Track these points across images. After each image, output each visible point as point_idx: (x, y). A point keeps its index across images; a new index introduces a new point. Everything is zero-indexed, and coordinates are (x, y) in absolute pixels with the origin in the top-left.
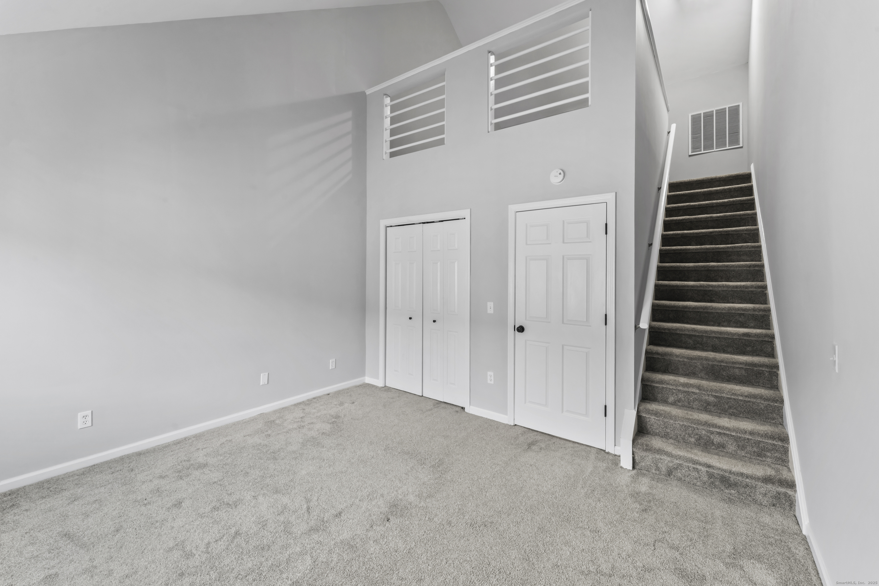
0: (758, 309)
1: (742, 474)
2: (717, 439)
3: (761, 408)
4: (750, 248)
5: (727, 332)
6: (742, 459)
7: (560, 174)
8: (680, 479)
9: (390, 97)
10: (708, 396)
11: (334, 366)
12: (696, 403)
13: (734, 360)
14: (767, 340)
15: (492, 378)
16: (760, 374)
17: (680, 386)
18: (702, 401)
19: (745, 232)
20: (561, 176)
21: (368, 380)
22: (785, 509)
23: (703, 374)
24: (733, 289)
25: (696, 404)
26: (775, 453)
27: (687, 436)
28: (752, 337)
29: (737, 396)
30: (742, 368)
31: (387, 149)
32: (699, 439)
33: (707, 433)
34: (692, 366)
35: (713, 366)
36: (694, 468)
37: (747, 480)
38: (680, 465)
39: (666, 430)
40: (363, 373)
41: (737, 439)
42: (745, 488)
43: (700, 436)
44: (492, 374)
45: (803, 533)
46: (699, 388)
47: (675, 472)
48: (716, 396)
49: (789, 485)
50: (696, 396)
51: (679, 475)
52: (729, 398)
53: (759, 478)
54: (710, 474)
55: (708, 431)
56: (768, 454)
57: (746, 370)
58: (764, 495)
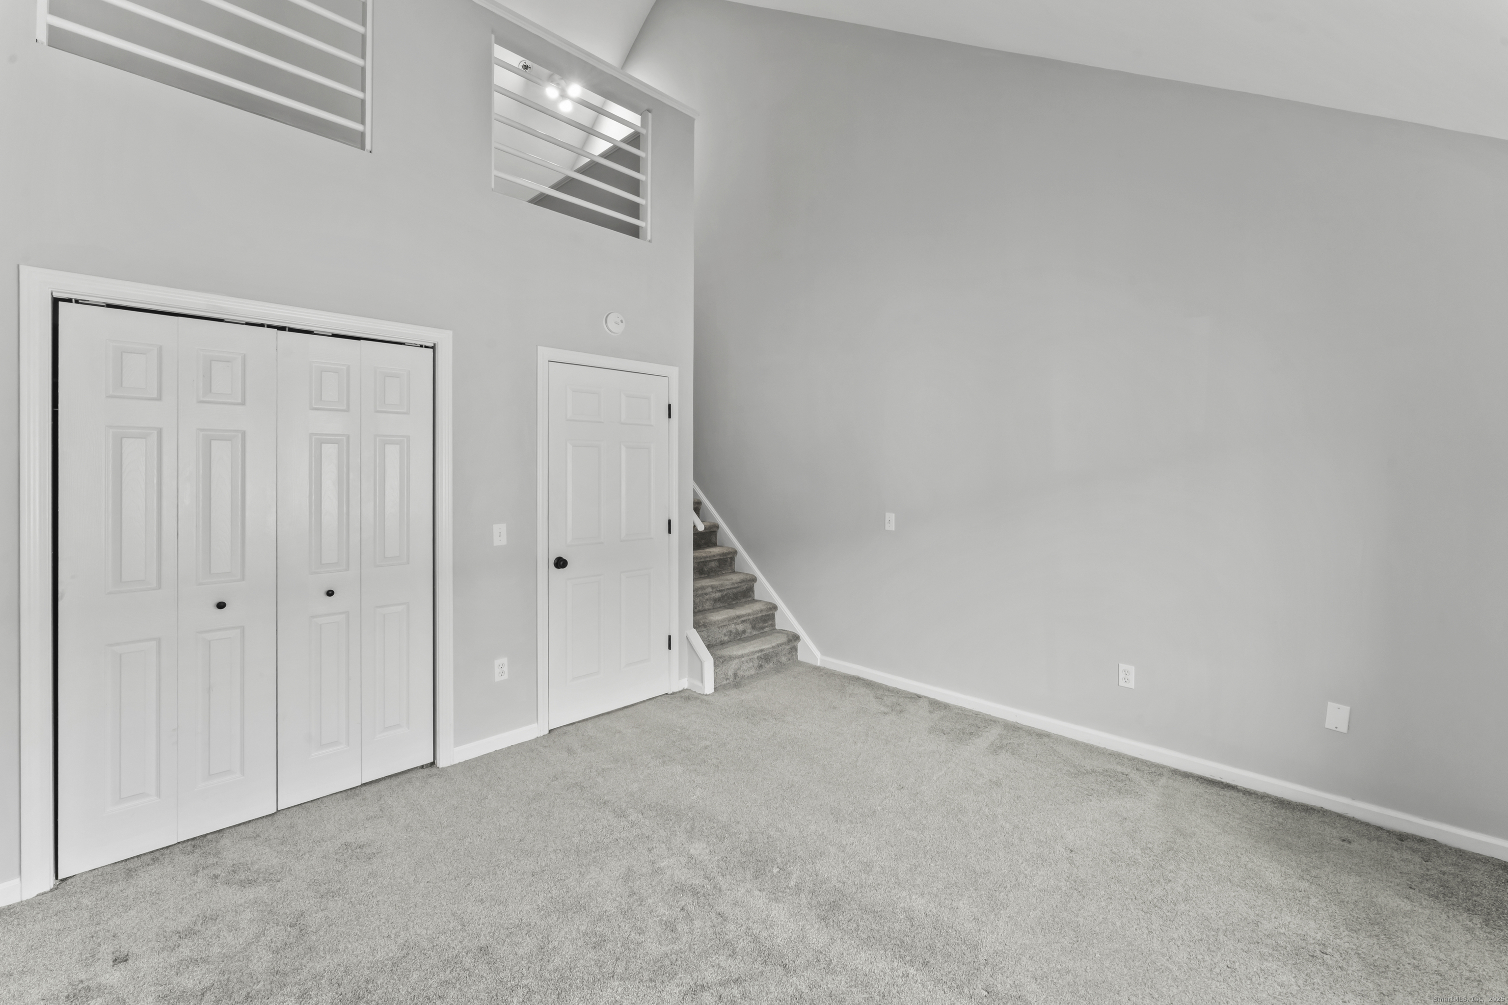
1: (778, 645)
2: (740, 628)
3: (744, 590)
6: (760, 636)
14: (713, 530)
15: (506, 669)
16: (727, 560)
17: (706, 589)
22: (795, 659)
26: (770, 622)
29: (734, 585)
33: (734, 627)
36: (748, 660)
37: (777, 649)
38: (742, 662)
39: (712, 638)
41: (750, 622)
42: (776, 656)
43: (731, 631)
44: (504, 660)
45: (819, 664)
46: (712, 587)
47: (738, 672)
48: (720, 591)
49: (796, 638)
50: (707, 597)
51: (742, 673)
52: (728, 589)
53: (785, 642)
54: (759, 658)
55: (736, 624)
56: (766, 625)
57: (719, 560)
58: (785, 655)
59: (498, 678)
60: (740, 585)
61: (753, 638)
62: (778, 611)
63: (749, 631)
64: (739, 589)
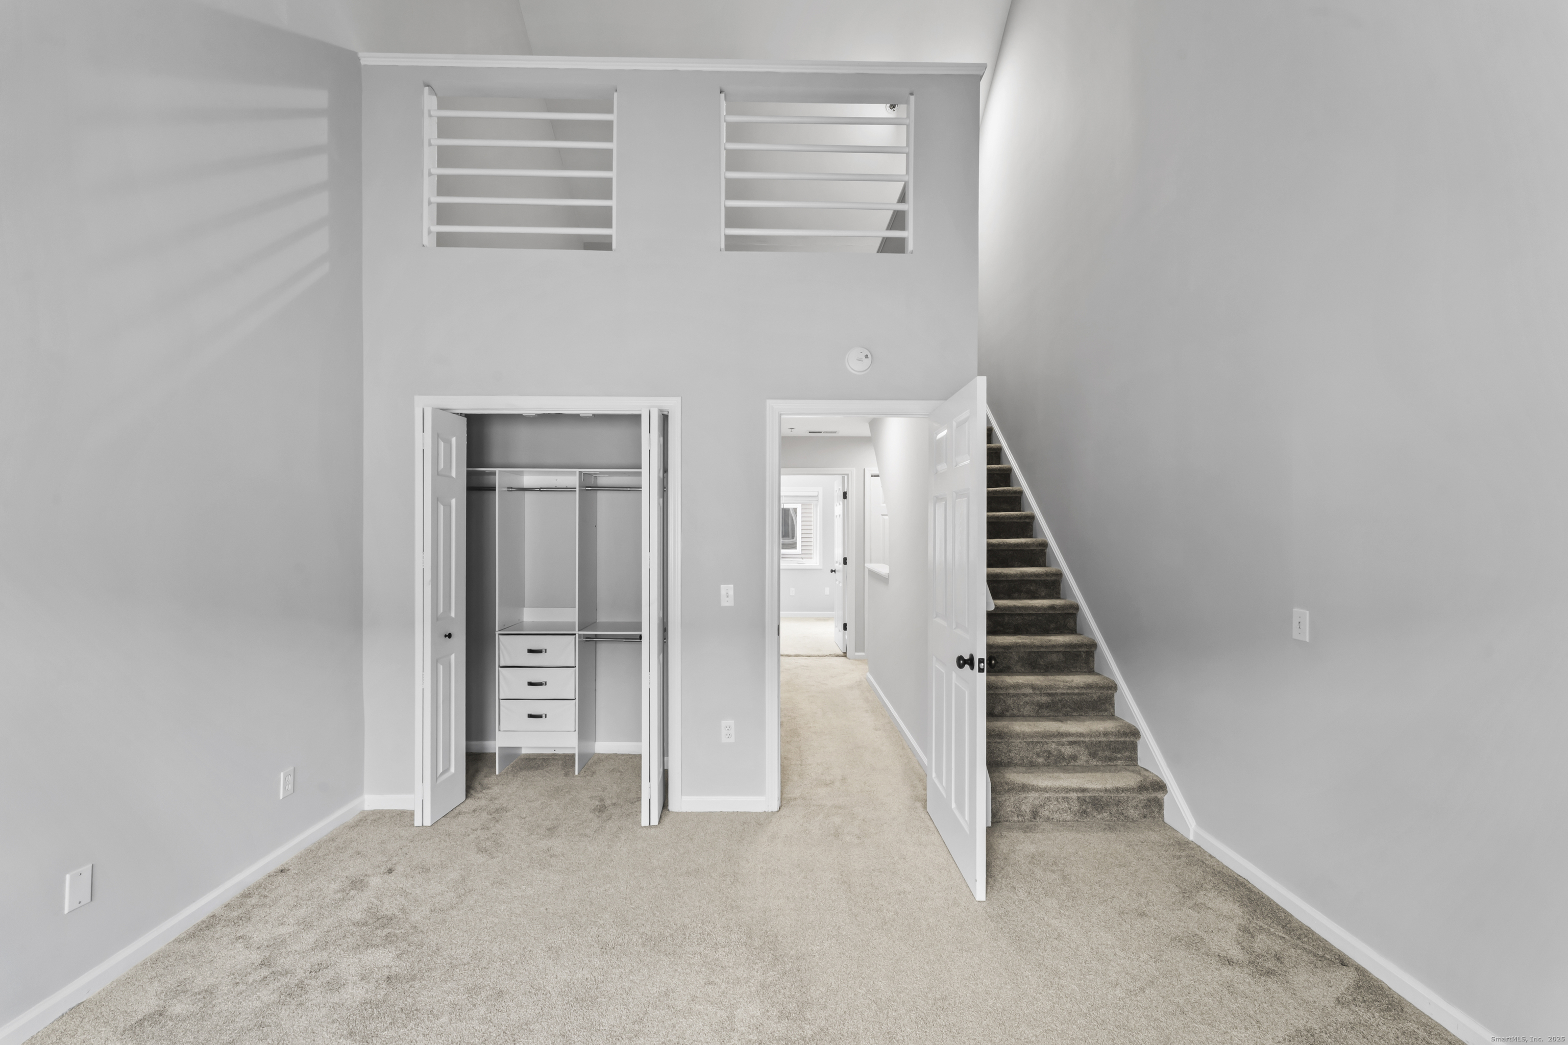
0: (1051, 574)
1: (1117, 790)
2: (1067, 751)
3: (1094, 700)
4: (1011, 494)
5: (1032, 606)
6: (1095, 769)
7: (867, 357)
8: (1048, 819)
9: (436, 95)
10: (1041, 696)
11: (290, 787)
12: (1028, 708)
13: (1053, 643)
14: (1071, 612)
15: (732, 732)
16: (1077, 655)
17: (1012, 688)
18: (1034, 704)
19: (998, 472)
20: (869, 361)
21: (372, 801)
22: (1154, 818)
23: (1018, 667)
24: (1014, 549)
25: (1027, 710)
26: (1125, 752)
27: (1034, 757)
28: (1058, 610)
29: (1073, 690)
30: (1061, 651)
31: (430, 226)
32: (1049, 757)
33: (1057, 747)
34: (1006, 658)
35: (1030, 653)
36: (1063, 798)
37: (1123, 794)
38: (1048, 799)
39: (1009, 755)
40: (356, 789)
41: (1088, 746)
42: (1117, 805)
43: (1049, 753)
44: (731, 723)
45: (1191, 838)
46: (1033, 687)
47: (1040, 810)
48: (1049, 695)
49: (1160, 786)
50: (1027, 699)
51: (1047, 813)
52: (1063, 694)
53: (1133, 789)
54: (1081, 801)
55: (1059, 744)
56: (1119, 755)
57: (1064, 653)
58: (1136, 807)
59: (724, 740)
60: (1084, 691)
61: (1086, 769)
62: (1141, 739)
63: (1084, 758)
64: (1084, 697)
